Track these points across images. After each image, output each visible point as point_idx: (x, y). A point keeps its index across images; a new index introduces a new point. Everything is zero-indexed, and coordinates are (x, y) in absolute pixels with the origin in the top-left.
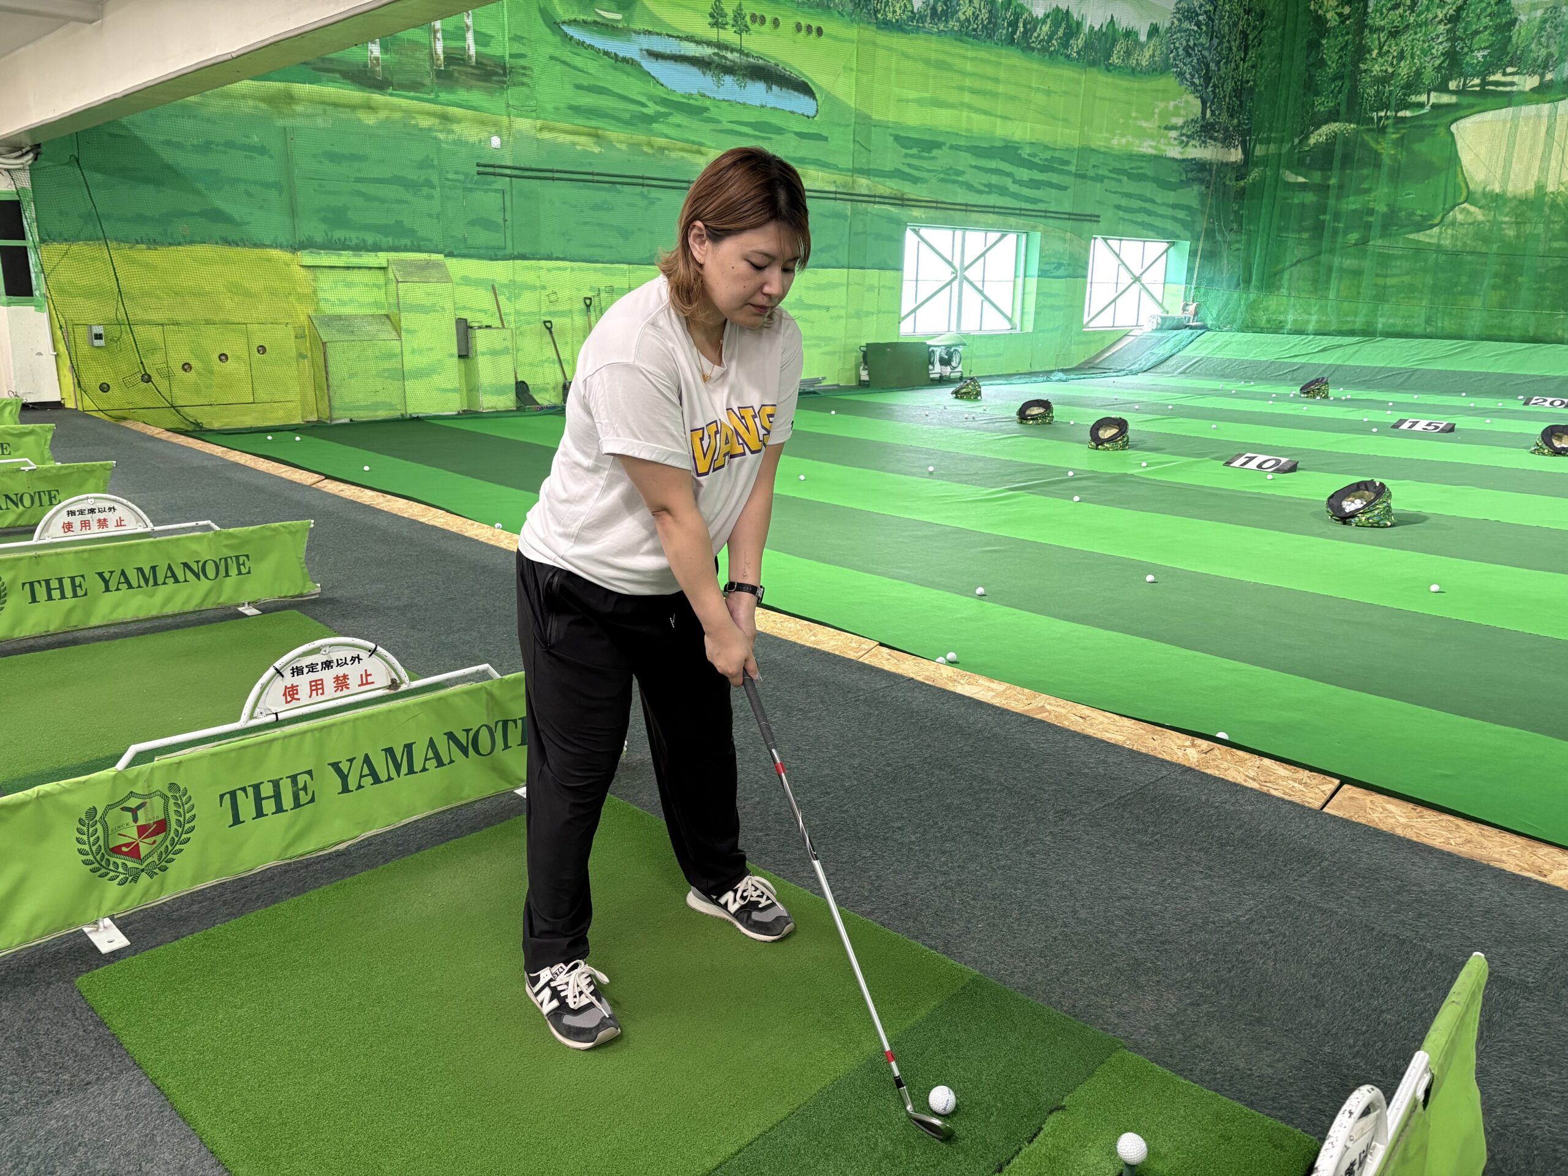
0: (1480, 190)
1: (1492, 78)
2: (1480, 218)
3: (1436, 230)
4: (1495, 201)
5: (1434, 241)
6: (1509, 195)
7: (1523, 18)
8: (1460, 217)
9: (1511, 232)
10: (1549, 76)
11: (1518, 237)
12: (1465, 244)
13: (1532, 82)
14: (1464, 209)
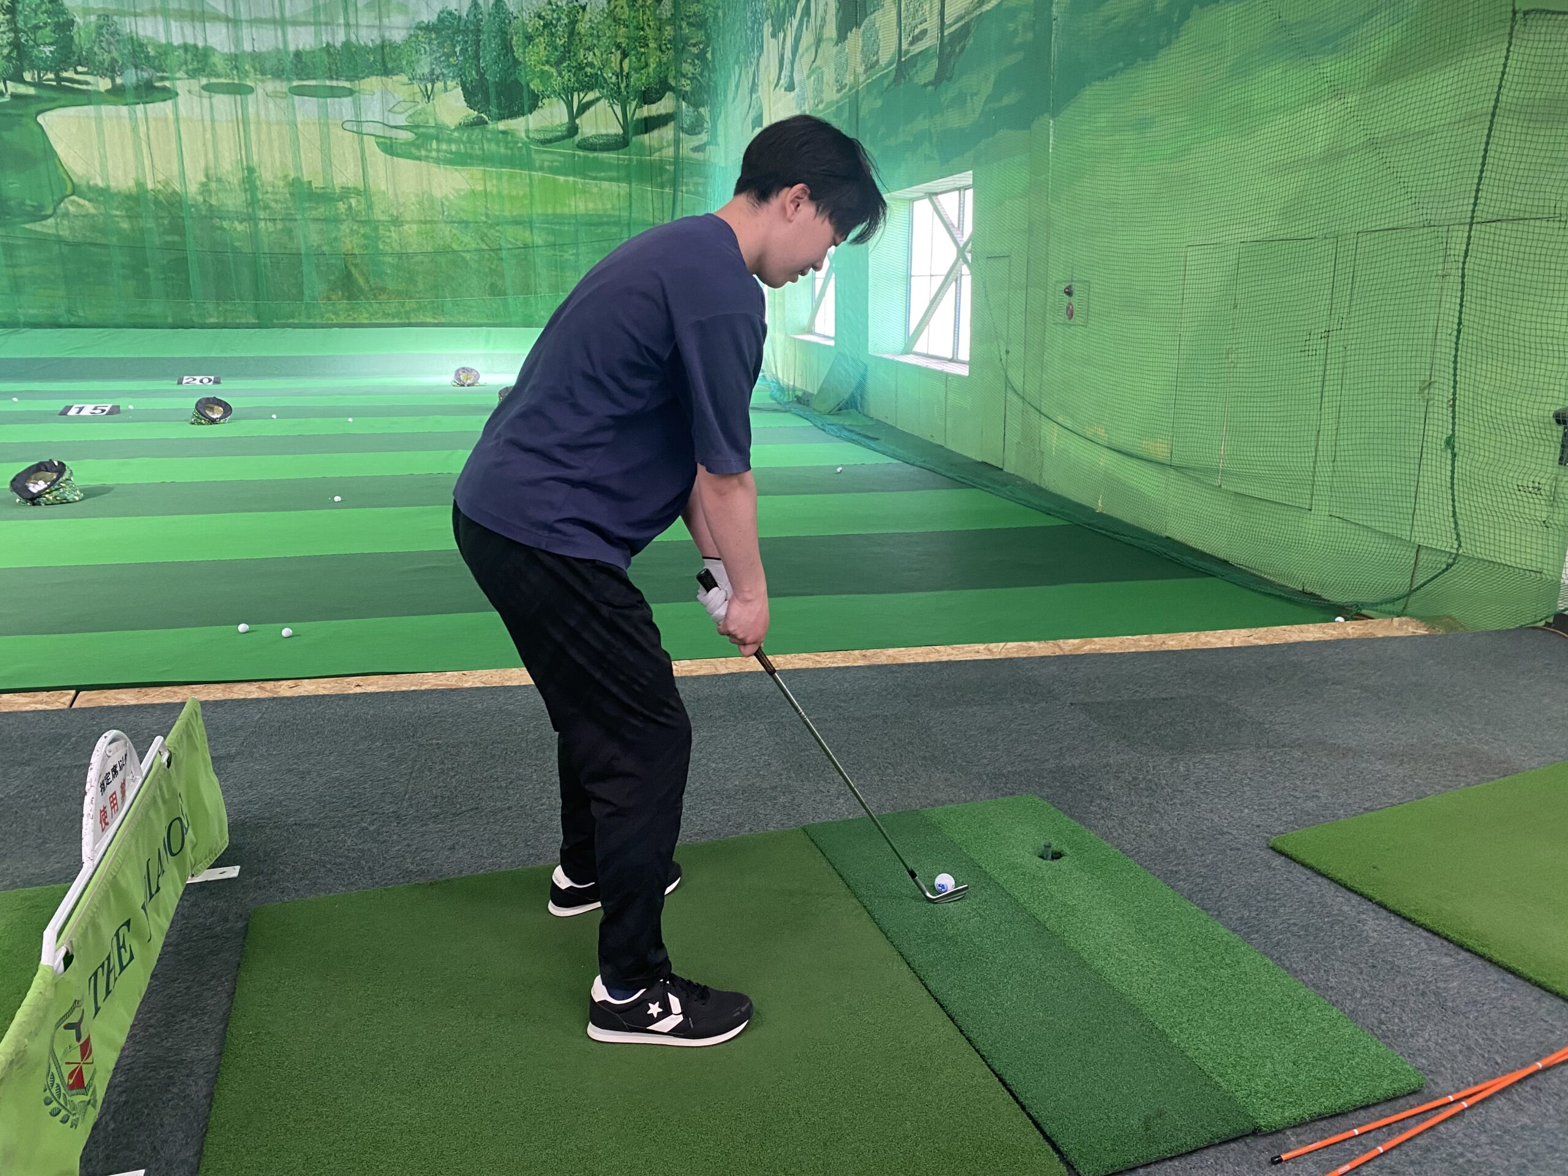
0: (84, 183)
1: (65, 74)
2: (92, 211)
3: (51, 221)
4: (101, 195)
5: (52, 231)
6: (114, 190)
7: (78, 20)
8: (72, 209)
9: (125, 225)
10: (119, 81)
11: (133, 230)
12: (84, 235)
13: (104, 84)
14: (74, 201)
